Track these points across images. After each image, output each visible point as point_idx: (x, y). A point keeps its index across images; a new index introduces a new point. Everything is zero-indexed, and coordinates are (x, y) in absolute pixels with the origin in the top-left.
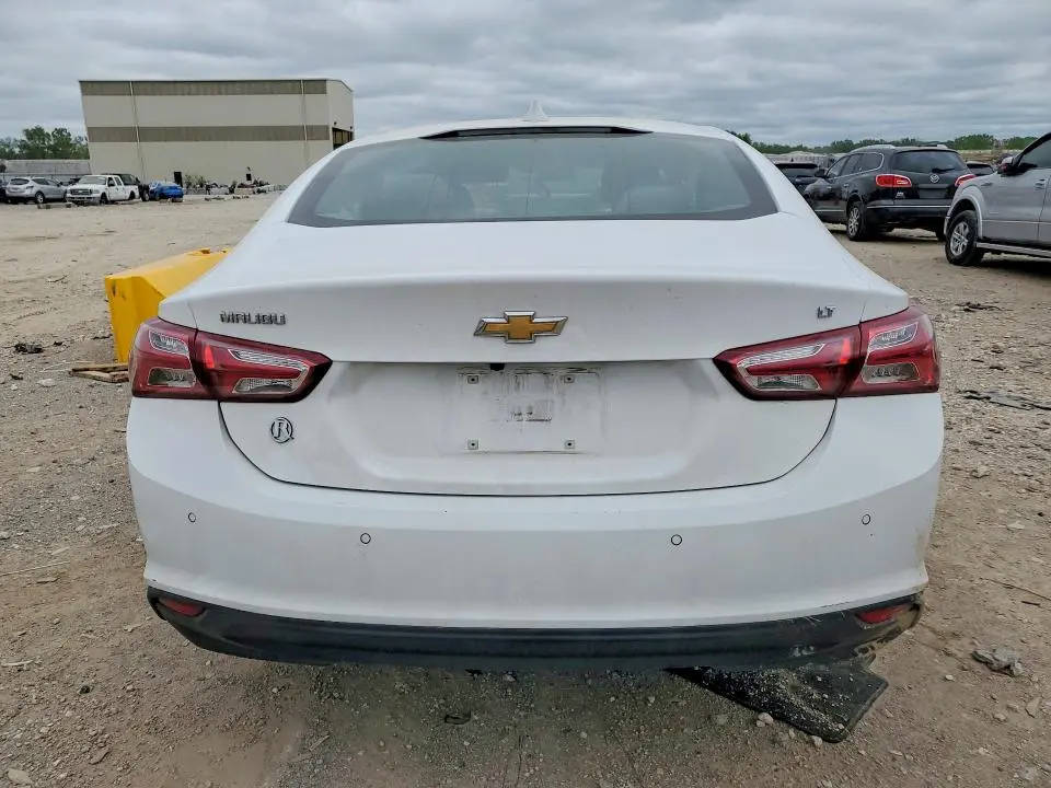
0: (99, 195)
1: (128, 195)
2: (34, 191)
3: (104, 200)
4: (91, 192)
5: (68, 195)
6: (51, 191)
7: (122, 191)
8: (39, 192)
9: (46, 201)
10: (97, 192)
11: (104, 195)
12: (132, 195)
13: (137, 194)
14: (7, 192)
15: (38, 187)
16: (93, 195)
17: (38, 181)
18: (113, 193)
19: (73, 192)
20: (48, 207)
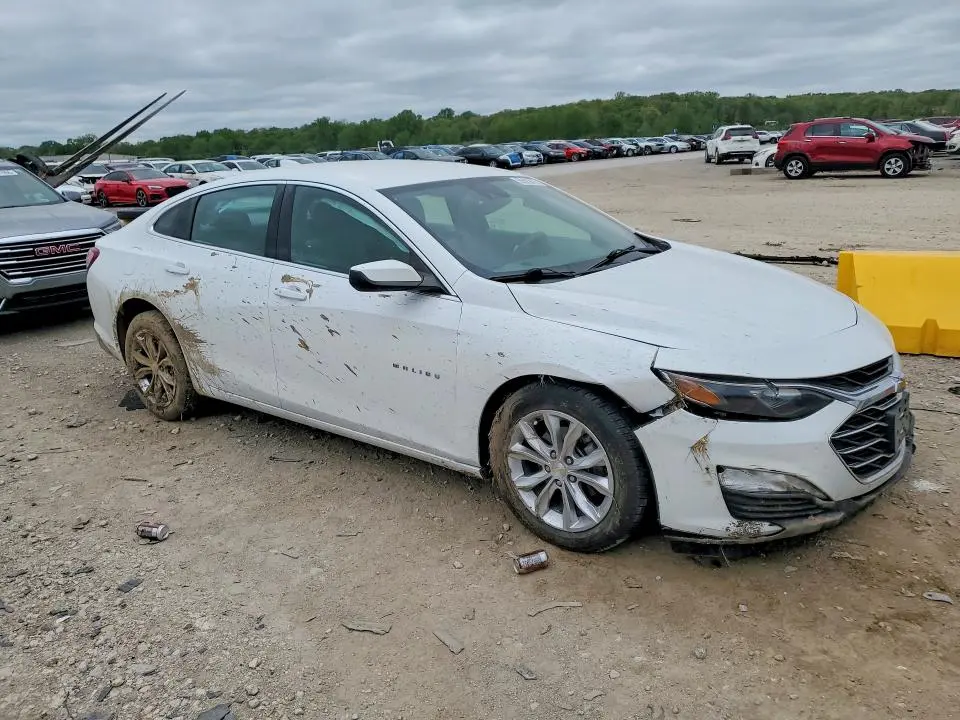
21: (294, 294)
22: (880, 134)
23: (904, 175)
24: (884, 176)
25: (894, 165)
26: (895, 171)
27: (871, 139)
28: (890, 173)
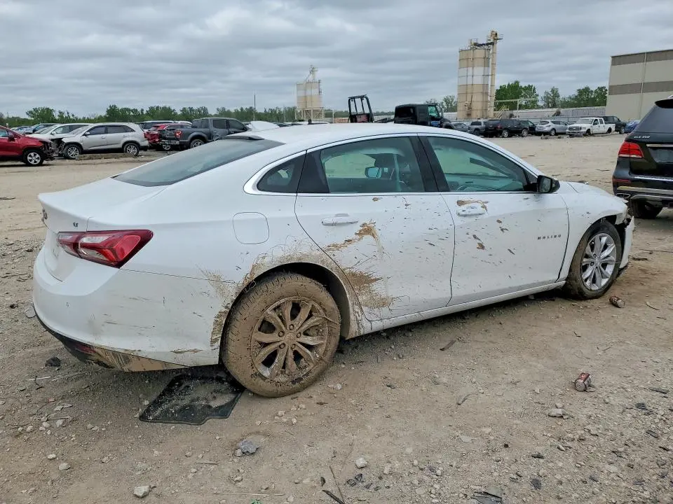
0: (586, 130)
1: (606, 130)
2: (551, 128)
3: (588, 133)
4: (581, 128)
5: (567, 131)
6: (560, 129)
7: (603, 127)
8: (554, 129)
9: (556, 134)
10: (585, 128)
11: (589, 130)
12: (610, 130)
13: (613, 129)
14: (536, 129)
15: (553, 126)
16: (582, 131)
17: (554, 122)
18: (595, 129)
19: (570, 129)
20: (559, 138)
21: (473, 211)
22: (16, 135)
23: (40, 164)
24: (28, 165)
25: (34, 157)
26: (35, 162)
27: (11, 139)
28: (32, 162)
